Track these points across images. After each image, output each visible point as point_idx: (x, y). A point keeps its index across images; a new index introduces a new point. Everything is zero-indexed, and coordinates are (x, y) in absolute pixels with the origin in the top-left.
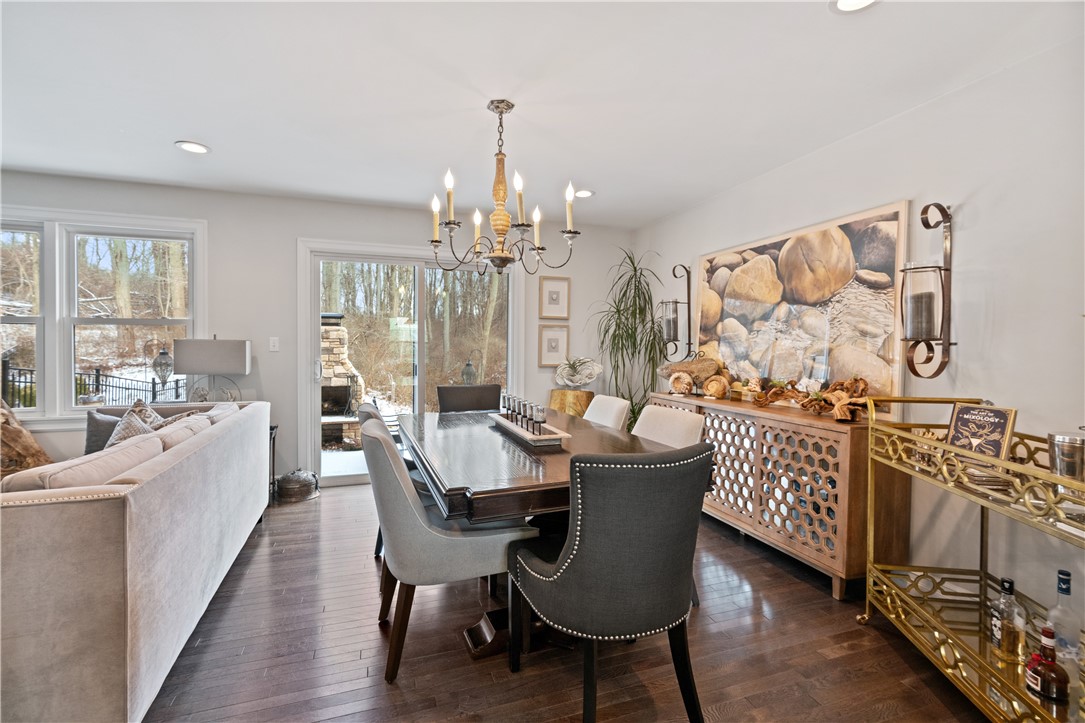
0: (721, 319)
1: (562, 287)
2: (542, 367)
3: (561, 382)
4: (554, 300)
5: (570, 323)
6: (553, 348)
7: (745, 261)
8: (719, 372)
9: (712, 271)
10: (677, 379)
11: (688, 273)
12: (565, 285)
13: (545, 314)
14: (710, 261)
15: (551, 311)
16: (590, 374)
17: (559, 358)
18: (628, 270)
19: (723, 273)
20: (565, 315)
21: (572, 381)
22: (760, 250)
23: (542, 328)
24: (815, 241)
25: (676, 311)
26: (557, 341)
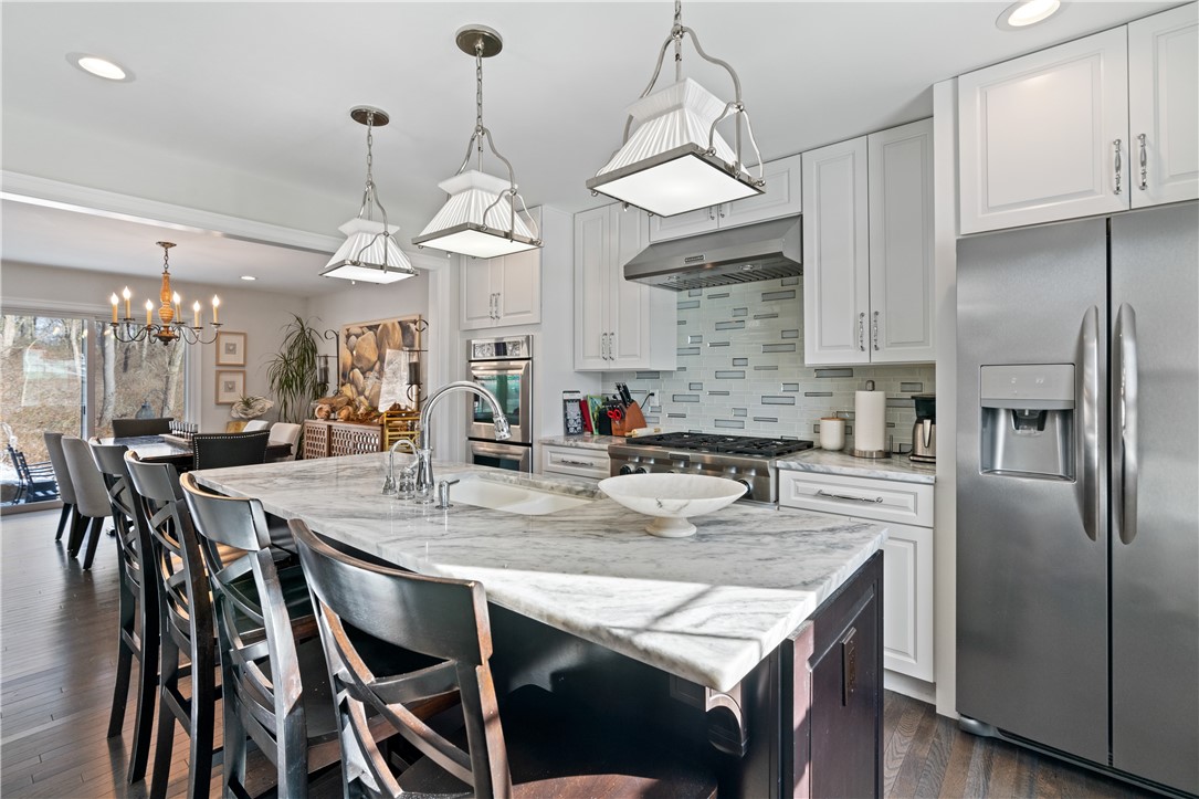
0: (352, 369)
1: (239, 341)
2: (218, 404)
3: (235, 415)
4: (231, 349)
5: (246, 369)
6: (231, 388)
7: (363, 333)
8: (349, 404)
9: (348, 336)
10: (321, 409)
11: (338, 336)
12: (242, 338)
13: (221, 362)
14: (348, 330)
15: (226, 359)
16: (263, 408)
17: (236, 397)
18: (296, 329)
19: (353, 338)
20: (242, 362)
21: (246, 414)
22: (370, 328)
23: (219, 373)
24: (390, 328)
25: (326, 362)
26: (233, 383)
